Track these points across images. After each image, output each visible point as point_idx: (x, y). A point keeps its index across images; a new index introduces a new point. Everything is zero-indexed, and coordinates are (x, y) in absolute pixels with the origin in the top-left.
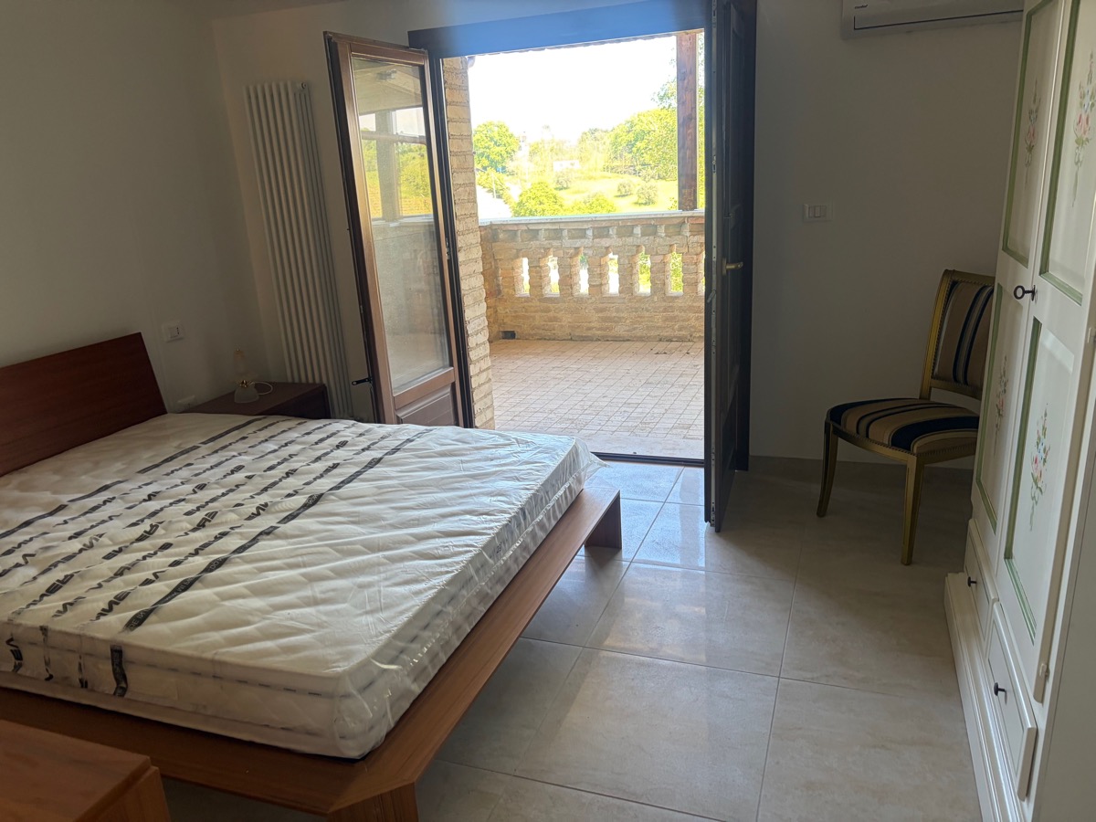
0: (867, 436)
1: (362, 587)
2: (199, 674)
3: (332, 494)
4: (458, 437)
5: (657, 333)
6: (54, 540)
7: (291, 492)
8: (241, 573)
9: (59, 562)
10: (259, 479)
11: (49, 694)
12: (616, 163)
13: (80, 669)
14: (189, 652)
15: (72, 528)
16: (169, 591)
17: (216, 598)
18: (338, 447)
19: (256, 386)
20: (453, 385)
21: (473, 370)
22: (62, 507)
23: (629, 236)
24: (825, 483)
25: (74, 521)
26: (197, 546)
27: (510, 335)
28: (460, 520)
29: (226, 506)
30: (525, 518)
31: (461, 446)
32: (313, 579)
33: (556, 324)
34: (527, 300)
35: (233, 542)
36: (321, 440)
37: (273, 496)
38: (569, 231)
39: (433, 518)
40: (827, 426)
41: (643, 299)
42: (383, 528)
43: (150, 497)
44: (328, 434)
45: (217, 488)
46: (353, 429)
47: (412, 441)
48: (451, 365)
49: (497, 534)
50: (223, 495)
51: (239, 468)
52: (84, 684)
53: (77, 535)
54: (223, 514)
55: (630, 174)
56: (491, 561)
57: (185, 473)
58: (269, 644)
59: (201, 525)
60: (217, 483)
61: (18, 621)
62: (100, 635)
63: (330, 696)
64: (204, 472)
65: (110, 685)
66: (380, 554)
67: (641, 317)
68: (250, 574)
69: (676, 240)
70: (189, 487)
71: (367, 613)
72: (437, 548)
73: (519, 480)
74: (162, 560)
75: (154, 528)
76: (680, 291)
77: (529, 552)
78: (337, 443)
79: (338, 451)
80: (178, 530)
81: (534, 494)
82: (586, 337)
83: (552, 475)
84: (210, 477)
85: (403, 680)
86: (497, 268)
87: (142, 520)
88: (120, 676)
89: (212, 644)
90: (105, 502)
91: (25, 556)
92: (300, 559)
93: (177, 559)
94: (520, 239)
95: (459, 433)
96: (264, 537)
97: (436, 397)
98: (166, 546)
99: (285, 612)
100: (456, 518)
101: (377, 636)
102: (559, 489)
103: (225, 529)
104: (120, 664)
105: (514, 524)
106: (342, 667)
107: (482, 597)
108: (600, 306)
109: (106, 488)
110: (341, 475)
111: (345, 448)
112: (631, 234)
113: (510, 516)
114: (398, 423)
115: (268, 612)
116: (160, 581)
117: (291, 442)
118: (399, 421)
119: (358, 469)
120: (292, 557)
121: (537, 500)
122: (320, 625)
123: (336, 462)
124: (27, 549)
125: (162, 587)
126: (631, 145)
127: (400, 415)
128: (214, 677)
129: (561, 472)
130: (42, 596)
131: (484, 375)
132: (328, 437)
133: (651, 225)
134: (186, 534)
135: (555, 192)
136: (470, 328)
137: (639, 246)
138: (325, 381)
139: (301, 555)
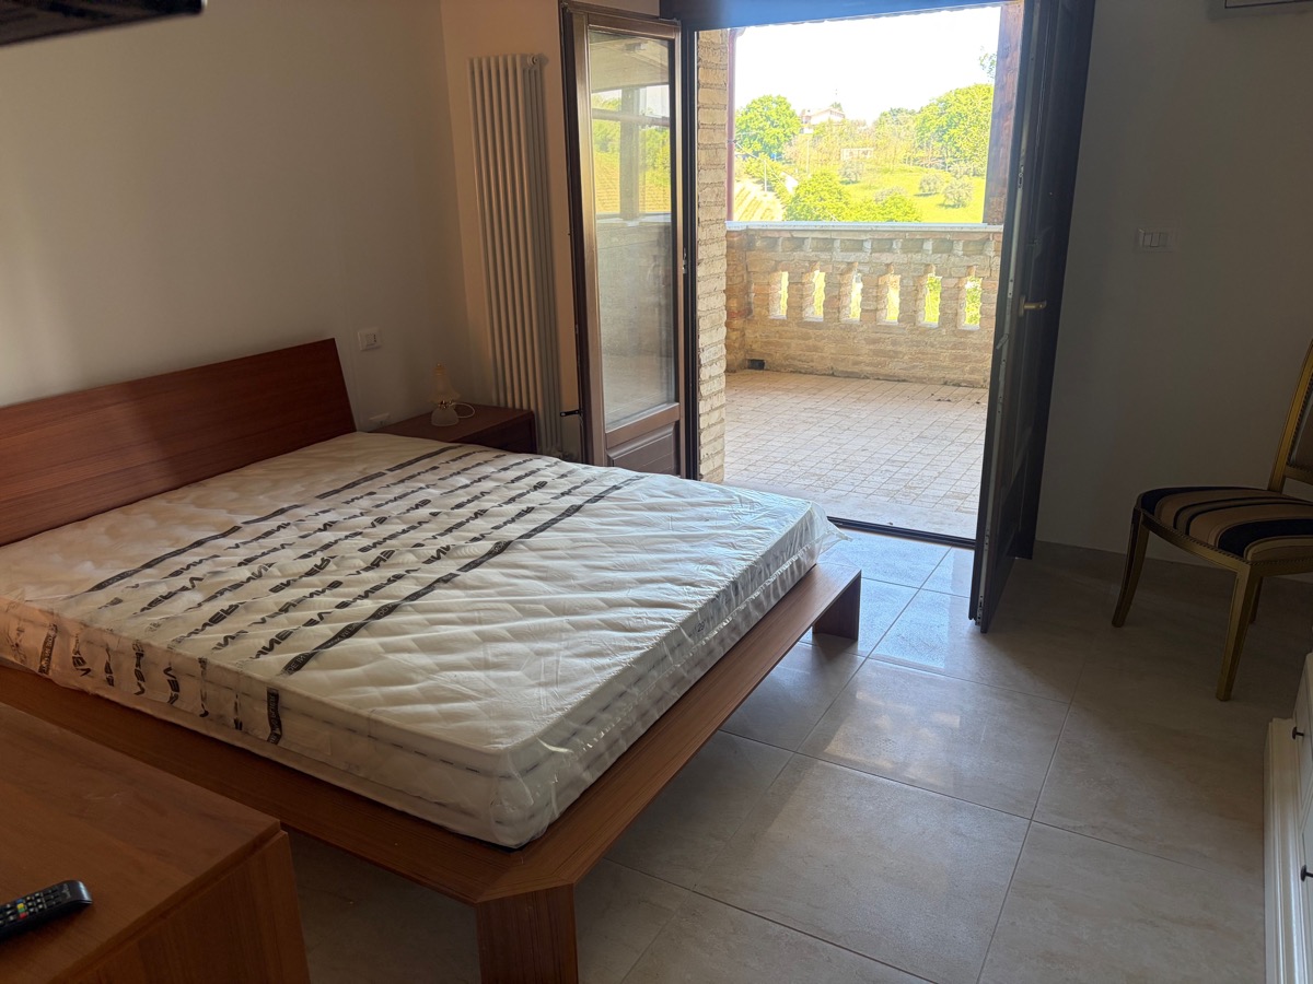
0: (1187, 533)
1: (539, 654)
2: (354, 731)
3: (522, 543)
4: (672, 488)
5: (941, 375)
6: (223, 564)
7: (477, 535)
8: (411, 623)
9: (226, 589)
10: (446, 517)
11: (203, 731)
12: (921, 154)
13: (236, 709)
14: (346, 707)
15: (243, 553)
16: (332, 635)
17: (381, 649)
18: (536, 488)
19: (457, 408)
20: (677, 424)
21: (703, 407)
22: (235, 529)
23: (918, 252)
24: (1126, 584)
25: (247, 546)
26: (368, 588)
27: (757, 364)
28: (660, 588)
29: (405, 545)
30: (737, 594)
31: (674, 499)
32: (487, 639)
33: (816, 355)
34: (783, 323)
35: (407, 587)
36: (519, 479)
37: (457, 539)
38: (842, 241)
39: (631, 583)
40: (1136, 514)
41: (926, 331)
42: (572, 588)
43: (327, 527)
44: (527, 472)
45: (398, 524)
46: (555, 468)
47: (619, 488)
48: (677, 400)
49: (700, 609)
50: (404, 532)
51: (425, 503)
52: (239, 725)
53: (247, 561)
54: (401, 554)
55: (937, 168)
56: (690, 640)
57: (366, 503)
58: (430, 708)
59: (375, 565)
60: (398, 517)
61: (179, 650)
62: (257, 675)
63: (488, 774)
64: (387, 503)
65: (263, 729)
66: (565, 618)
67: (923, 353)
68: (421, 626)
69: (977, 260)
70: (368, 520)
71: (540, 685)
72: (628, 619)
73: (734, 547)
74: (328, 600)
75: (325, 562)
76: (975, 325)
77: (739, 634)
78: (535, 483)
79: (535, 493)
80: (350, 568)
81: (751, 566)
82: (852, 373)
83: (776, 544)
84: (393, 509)
85: (574, 766)
86: (749, 282)
87: (314, 552)
88: (275, 721)
89: (369, 699)
90: (279, 528)
91: (192, 579)
92: (476, 614)
93: (345, 600)
94: (780, 249)
95: (673, 484)
96: (441, 585)
97: (656, 436)
98: (335, 585)
99: (452, 674)
100: (655, 586)
101: (547, 713)
102: (784, 562)
103: (401, 571)
104: (276, 710)
105: (722, 600)
106: (504, 744)
107: (677, 681)
108: (873, 336)
109: (282, 511)
110: (534, 521)
111: (542, 490)
112: (920, 250)
113: (718, 589)
114: (609, 466)
115: (433, 672)
116: (325, 623)
117: (485, 478)
118: (610, 463)
119: (554, 516)
120: (468, 611)
121: (753, 574)
122: (488, 693)
123: (531, 505)
124: (197, 572)
125: (326, 630)
126: (942, 131)
127: (611, 455)
128: (369, 736)
129: (788, 542)
130: (205, 625)
131: (716, 414)
132: (527, 475)
133: (945, 241)
134: (358, 573)
135: (840, 186)
136: (704, 357)
137: (929, 265)
138: (533, 407)
139: (478, 610)
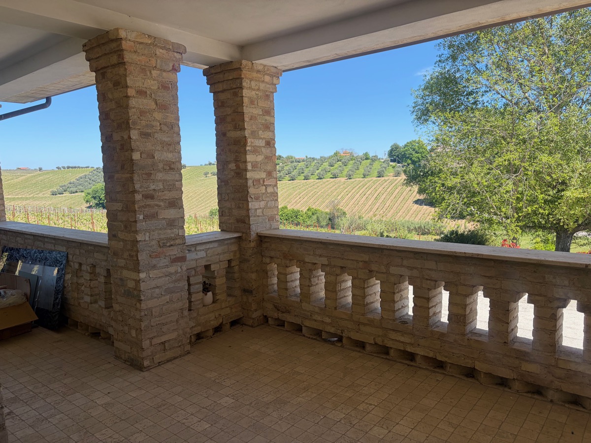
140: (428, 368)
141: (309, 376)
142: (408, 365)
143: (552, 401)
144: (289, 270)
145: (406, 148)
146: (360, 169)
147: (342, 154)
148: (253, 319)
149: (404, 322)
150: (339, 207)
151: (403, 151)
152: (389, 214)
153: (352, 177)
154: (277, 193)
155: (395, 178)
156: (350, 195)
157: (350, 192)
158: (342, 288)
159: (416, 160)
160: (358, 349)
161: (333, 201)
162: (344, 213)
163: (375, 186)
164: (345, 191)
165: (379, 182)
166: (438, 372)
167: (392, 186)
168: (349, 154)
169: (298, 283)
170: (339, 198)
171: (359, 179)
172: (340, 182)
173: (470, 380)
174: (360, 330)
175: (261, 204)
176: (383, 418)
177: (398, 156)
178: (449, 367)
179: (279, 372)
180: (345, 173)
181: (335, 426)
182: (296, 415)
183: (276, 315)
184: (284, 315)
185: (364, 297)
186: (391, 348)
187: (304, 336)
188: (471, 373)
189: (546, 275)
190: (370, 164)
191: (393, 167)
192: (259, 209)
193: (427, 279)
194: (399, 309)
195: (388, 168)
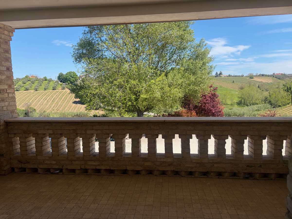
140: (107, 174)
141: (49, 192)
142: (98, 175)
143: (156, 175)
144: (27, 139)
145: (67, 75)
146: (42, 86)
147: (30, 77)
148: (5, 170)
149: (95, 155)
150: (31, 106)
151: (65, 77)
152: (61, 109)
153: (37, 90)
154: (15, 97)
155: (62, 90)
156: (37, 99)
157: (37, 98)
158: (61, 145)
159: (72, 81)
160: (72, 173)
161: (27, 103)
162: (35, 110)
163: (52, 95)
164: (34, 98)
165: (54, 93)
166: (111, 175)
167: (61, 95)
168: (35, 77)
169: (34, 145)
170: (31, 101)
171: (42, 91)
172: (30, 92)
173: (125, 175)
174: (72, 164)
175: (5, 104)
176: (94, 200)
177: (63, 79)
178: (116, 172)
179: (31, 194)
180: (33, 87)
181: (72, 210)
182: (49, 212)
183: (20, 166)
184: (26, 165)
185: (74, 147)
186: (89, 169)
187: (39, 173)
188: (125, 172)
189: (151, 126)
190: (48, 83)
191: (61, 85)
192: (4, 106)
193: (105, 134)
194: (92, 150)
195: (58, 85)
